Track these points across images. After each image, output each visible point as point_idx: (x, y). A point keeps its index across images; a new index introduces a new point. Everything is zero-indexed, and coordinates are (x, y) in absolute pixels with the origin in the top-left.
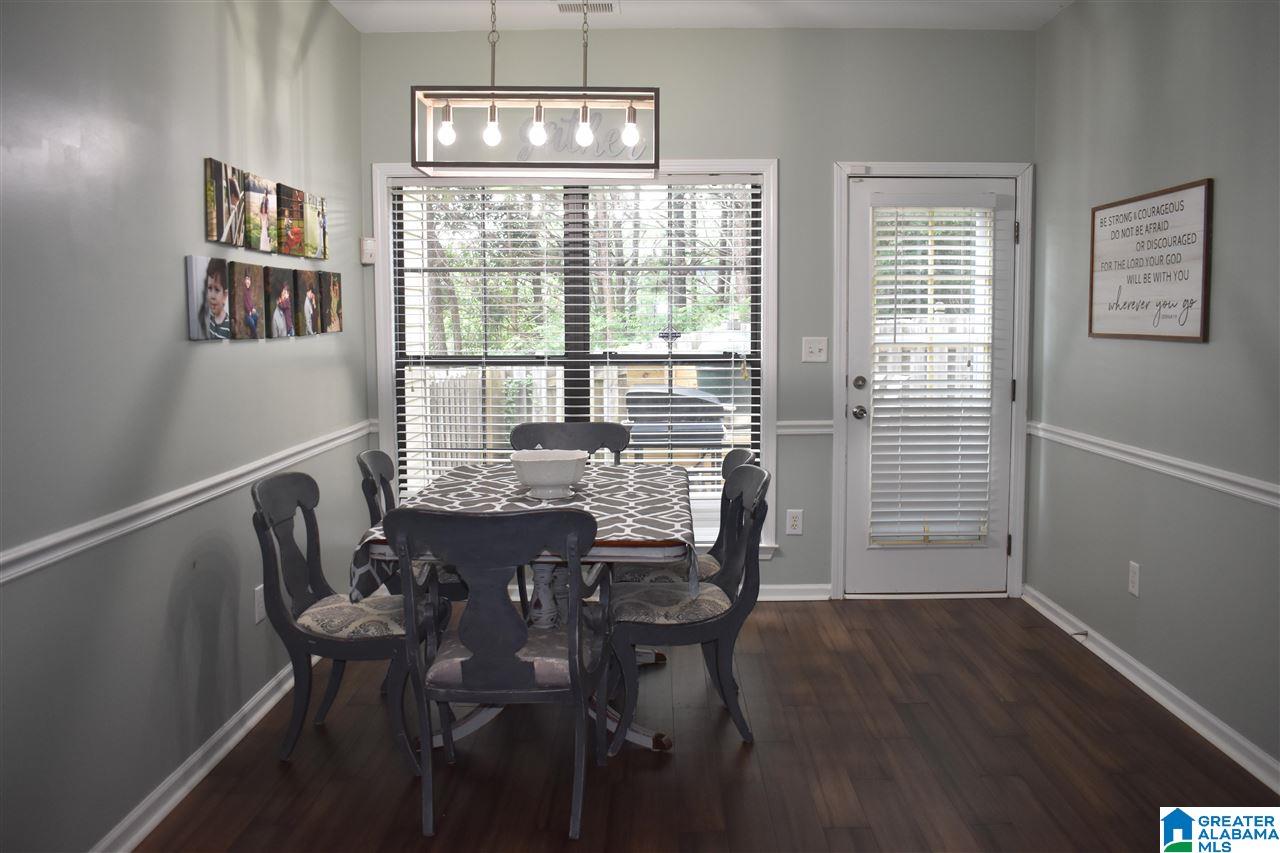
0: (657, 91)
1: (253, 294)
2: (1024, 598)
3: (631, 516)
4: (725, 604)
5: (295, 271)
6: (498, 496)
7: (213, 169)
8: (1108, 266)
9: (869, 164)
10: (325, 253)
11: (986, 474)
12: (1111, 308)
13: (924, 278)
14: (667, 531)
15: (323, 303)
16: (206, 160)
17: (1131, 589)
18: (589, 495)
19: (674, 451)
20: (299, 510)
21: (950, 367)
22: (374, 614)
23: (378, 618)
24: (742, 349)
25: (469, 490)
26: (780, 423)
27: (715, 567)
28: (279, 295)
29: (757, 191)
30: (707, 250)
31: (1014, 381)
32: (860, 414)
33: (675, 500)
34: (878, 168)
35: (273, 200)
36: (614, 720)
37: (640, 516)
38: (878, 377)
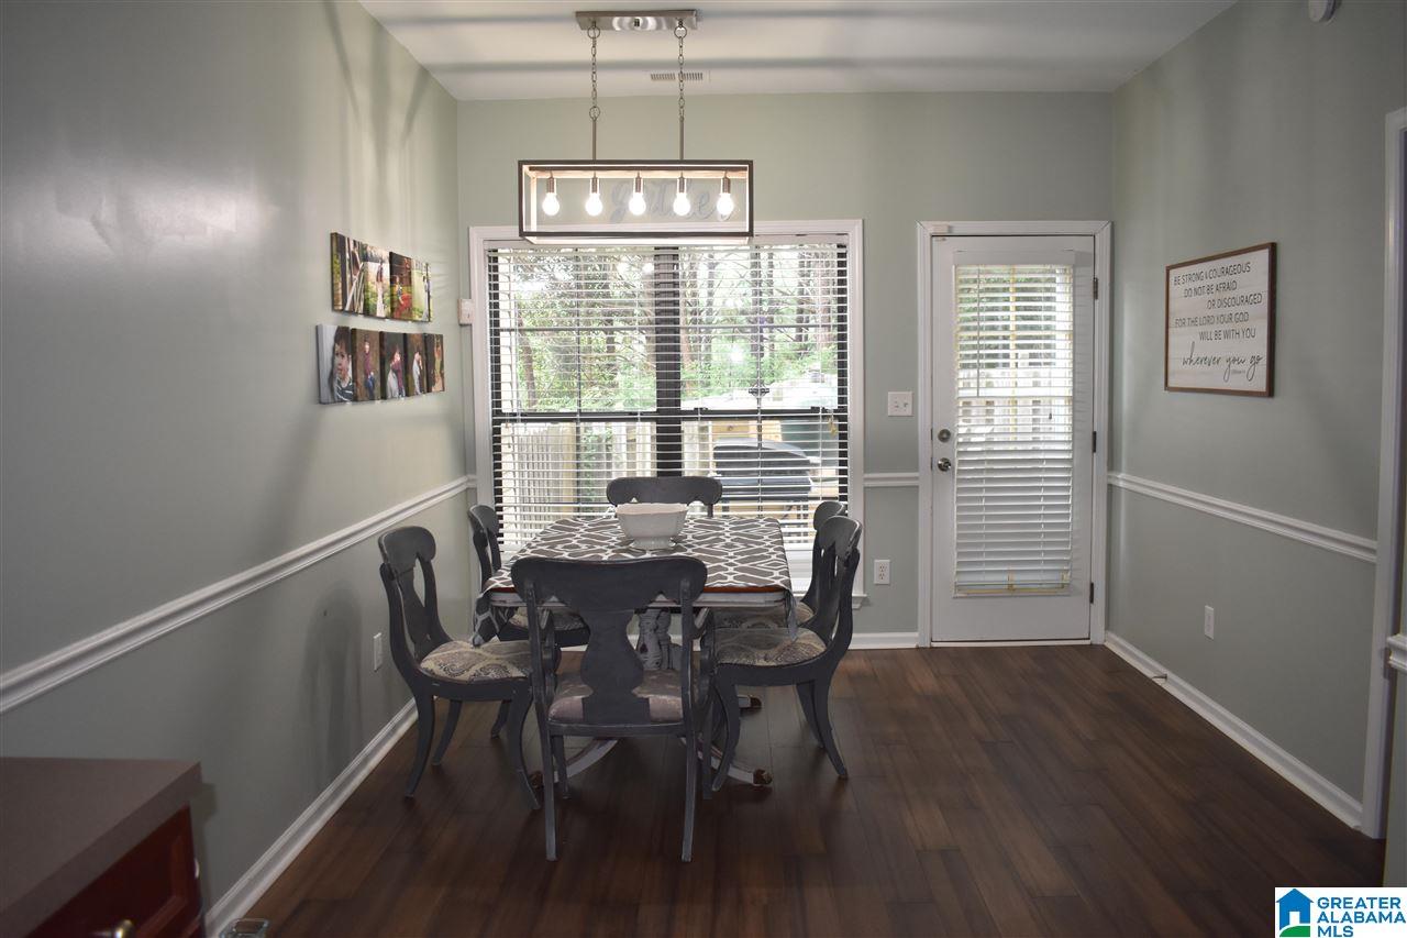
0: (750, 163)
1: (371, 358)
2: (1108, 645)
3: (731, 565)
4: (820, 647)
5: (405, 334)
6: (603, 547)
7: (338, 241)
8: (1181, 322)
9: (951, 223)
10: (429, 316)
11: (1068, 524)
12: (1185, 362)
13: (1006, 333)
14: (767, 578)
15: (428, 364)
16: (332, 234)
17: (1207, 633)
18: (690, 546)
19: (764, 504)
20: (418, 562)
21: (1034, 420)
22: (492, 659)
23: (498, 662)
24: (829, 404)
25: (575, 542)
26: (866, 476)
27: (808, 614)
28: (392, 358)
29: (843, 251)
30: (783, 298)
31: (1095, 434)
32: (945, 466)
33: (771, 550)
34: (960, 227)
35: (386, 267)
36: (717, 757)
37: (740, 565)
38: (962, 431)
